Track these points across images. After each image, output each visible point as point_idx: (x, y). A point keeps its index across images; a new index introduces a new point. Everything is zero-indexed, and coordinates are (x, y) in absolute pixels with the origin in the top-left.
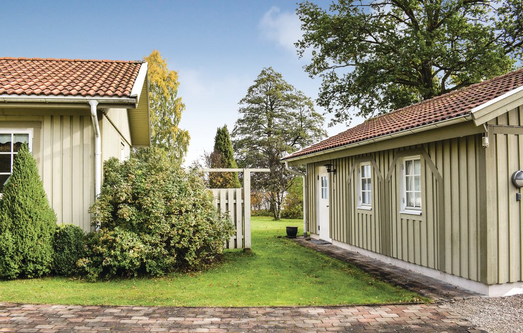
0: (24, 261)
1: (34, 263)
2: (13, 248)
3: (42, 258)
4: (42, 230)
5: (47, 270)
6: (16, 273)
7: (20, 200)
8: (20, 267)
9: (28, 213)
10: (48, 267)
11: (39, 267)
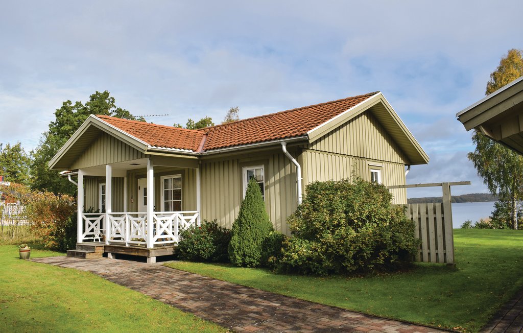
0: (244, 255)
1: (250, 257)
2: (238, 246)
3: (254, 254)
4: (256, 235)
5: (258, 263)
6: (241, 263)
7: (245, 215)
8: (242, 259)
9: (248, 223)
10: (258, 261)
11: (252, 260)
